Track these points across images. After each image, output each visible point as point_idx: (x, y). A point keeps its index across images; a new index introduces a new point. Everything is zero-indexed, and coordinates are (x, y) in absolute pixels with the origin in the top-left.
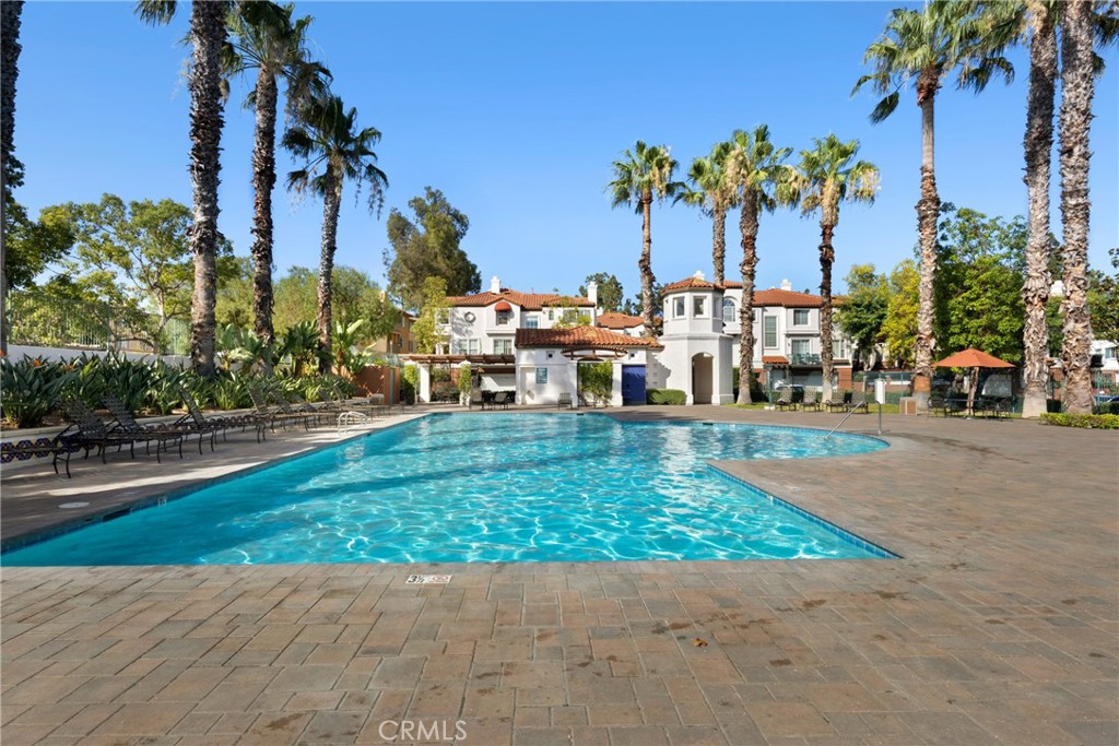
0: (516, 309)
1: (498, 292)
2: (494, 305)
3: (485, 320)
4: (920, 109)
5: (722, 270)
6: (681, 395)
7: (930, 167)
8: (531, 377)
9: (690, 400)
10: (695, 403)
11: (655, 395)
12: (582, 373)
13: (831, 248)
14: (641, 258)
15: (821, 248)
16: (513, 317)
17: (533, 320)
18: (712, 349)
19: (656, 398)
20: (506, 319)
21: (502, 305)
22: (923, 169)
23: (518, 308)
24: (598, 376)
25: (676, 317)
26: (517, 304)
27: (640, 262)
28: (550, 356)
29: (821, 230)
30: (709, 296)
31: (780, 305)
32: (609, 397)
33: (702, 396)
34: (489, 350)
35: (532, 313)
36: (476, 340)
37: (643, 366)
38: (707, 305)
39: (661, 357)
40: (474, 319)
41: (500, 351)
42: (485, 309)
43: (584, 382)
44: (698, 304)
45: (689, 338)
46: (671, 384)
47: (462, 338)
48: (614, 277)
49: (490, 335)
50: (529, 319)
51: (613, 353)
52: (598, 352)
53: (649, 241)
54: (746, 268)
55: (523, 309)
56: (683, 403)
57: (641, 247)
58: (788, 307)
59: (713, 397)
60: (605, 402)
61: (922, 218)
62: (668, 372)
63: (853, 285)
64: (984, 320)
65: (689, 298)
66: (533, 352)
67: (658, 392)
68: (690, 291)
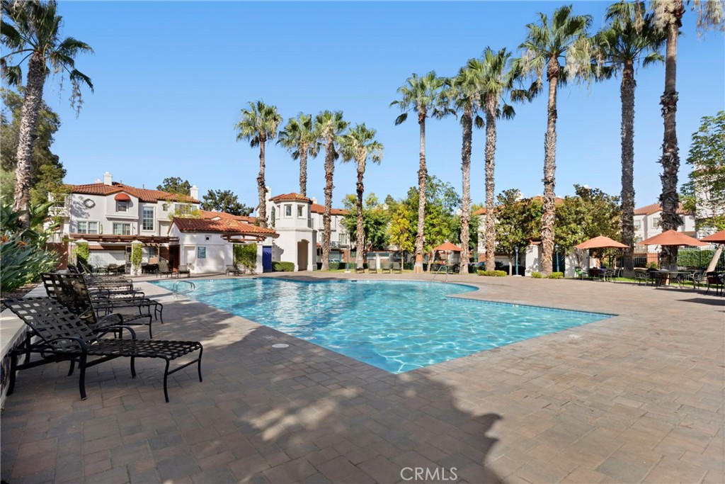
0: (135, 200)
1: (111, 184)
2: (115, 195)
3: (105, 208)
4: (419, 125)
5: (305, 190)
6: (291, 265)
7: (424, 154)
8: (192, 254)
9: (296, 268)
10: (299, 270)
11: (276, 265)
12: (237, 252)
13: (362, 185)
14: (258, 176)
15: (358, 184)
16: (132, 206)
17: (150, 209)
18: (309, 237)
19: (277, 267)
20: (125, 207)
21: (122, 195)
22: (421, 154)
23: (137, 200)
24: (247, 253)
25: (286, 217)
26: (136, 196)
27: (258, 179)
28: (208, 239)
29: (357, 174)
30: (306, 205)
31: (316, 212)
32: (254, 267)
33: (303, 266)
34: (108, 231)
35: (148, 204)
36: (96, 223)
37: (270, 247)
38: (305, 210)
39: (278, 242)
40: (94, 205)
41: (119, 232)
42: (105, 198)
43: (237, 257)
44: (300, 209)
45: (296, 230)
46: (284, 258)
47: (80, 219)
48: (187, 182)
49: (110, 219)
50: (145, 209)
51: (255, 238)
52: (246, 237)
53: (264, 166)
54: (328, 191)
55: (141, 201)
56: (292, 270)
57: (258, 169)
58: (320, 214)
59: (308, 266)
60: (252, 270)
61: (420, 178)
62: (281, 251)
63: (347, 205)
64: (437, 229)
65: (294, 205)
66: (195, 236)
67: (278, 264)
68: (296, 201)
